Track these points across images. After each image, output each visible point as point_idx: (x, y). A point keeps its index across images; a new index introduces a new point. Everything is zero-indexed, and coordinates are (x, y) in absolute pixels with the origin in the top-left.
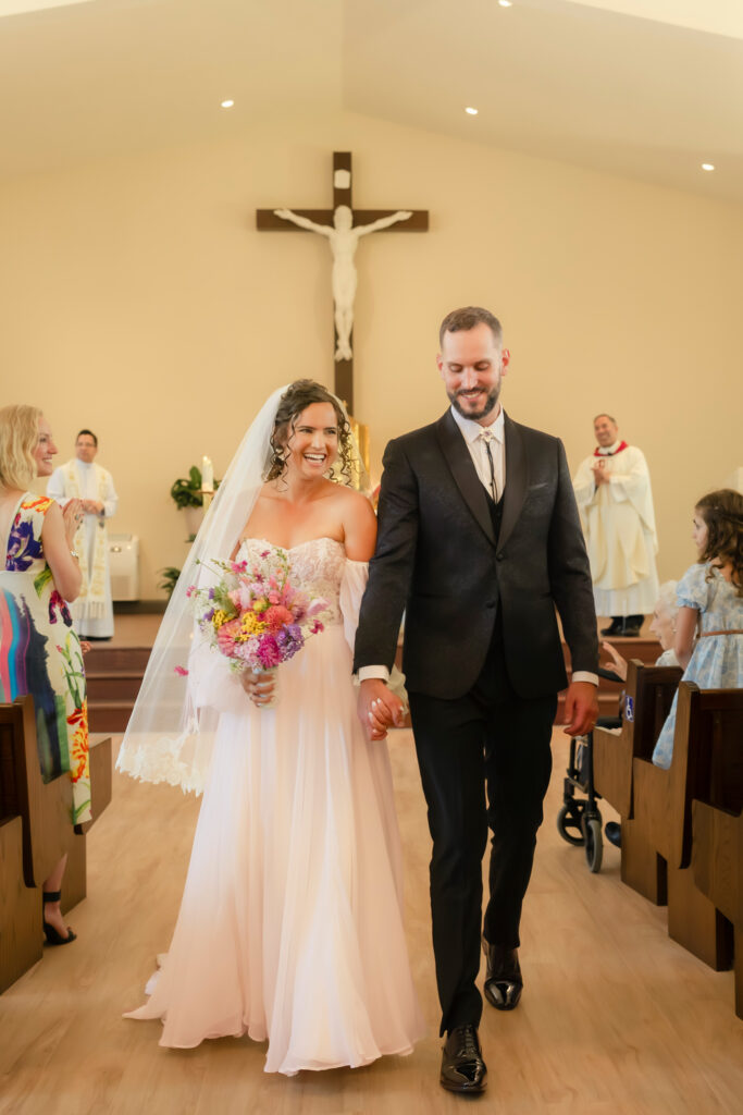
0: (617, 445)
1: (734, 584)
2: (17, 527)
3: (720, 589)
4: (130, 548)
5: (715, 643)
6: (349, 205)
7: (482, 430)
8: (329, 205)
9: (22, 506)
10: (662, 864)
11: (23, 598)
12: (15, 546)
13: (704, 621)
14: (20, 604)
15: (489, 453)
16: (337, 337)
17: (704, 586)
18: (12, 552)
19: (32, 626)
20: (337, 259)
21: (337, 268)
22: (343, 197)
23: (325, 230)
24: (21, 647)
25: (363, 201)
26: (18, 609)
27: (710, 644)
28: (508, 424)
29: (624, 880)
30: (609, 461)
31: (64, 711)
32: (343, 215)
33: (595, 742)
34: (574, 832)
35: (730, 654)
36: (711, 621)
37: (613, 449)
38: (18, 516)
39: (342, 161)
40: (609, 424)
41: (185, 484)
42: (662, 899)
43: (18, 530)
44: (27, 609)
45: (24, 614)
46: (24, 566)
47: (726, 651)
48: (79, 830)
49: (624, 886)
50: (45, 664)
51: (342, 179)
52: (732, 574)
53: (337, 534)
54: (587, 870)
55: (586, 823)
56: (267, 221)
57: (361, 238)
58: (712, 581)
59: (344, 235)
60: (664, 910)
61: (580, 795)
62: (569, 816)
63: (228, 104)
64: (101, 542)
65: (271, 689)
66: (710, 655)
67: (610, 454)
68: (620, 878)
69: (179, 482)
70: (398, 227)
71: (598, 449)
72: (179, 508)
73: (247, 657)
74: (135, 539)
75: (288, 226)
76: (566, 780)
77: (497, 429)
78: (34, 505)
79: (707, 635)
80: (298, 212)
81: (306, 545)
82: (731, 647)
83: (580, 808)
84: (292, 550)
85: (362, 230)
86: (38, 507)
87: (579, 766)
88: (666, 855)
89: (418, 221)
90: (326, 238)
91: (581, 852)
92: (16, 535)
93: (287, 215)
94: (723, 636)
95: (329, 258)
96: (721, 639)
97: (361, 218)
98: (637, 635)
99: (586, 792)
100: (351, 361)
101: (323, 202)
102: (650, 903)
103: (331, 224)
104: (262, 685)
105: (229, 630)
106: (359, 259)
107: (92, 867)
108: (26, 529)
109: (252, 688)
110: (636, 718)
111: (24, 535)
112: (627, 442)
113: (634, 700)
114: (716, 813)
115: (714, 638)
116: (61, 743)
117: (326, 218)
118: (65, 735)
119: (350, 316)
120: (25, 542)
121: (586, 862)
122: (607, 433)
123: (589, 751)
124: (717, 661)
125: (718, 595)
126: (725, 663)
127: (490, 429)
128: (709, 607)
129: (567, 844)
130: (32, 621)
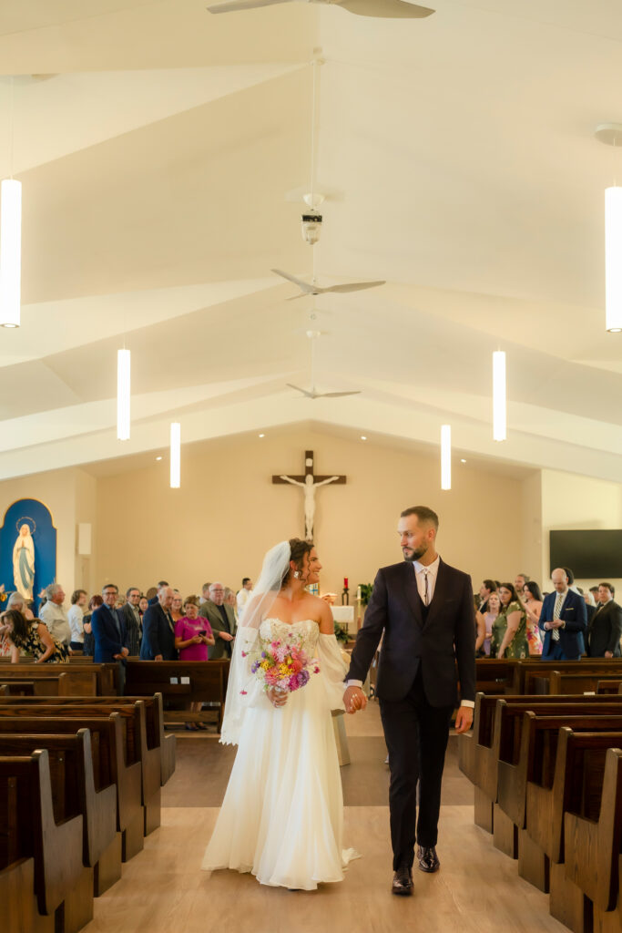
6: (312, 474)
7: (423, 567)
8: (304, 474)
15: (426, 579)
16: (306, 530)
20: (307, 497)
21: (306, 501)
22: (309, 470)
23: (302, 484)
25: (319, 471)
28: (444, 569)
32: (310, 478)
39: (309, 455)
51: (309, 462)
53: (317, 619)
56: (277, 480)
57: (317, 488)
59: (310, 487)
65: (286, 698)
73: (284, 687)
77: (433, 569)
80: (289, 477)
81: (301, 623)
84: (294, 625)
85: (317, 485)
89: (342, 480)
90: (302, 488)
93: (285, 478)
95: (303, 495)
97: (317, 479)
101: (301, 472)
103: (304, 482)
104: (282, 697)
105: (272, 672)
106: (316, 497)
109: (276, 698)
117: (302, 479)
119: (312, 522)
127: (428, 568)
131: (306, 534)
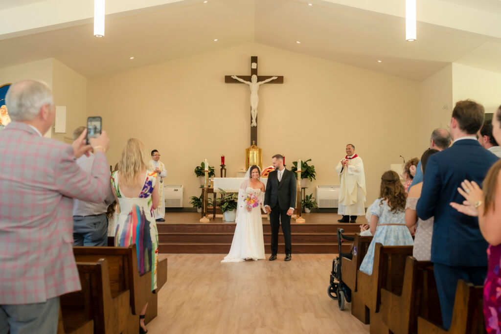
0: (354, 155)
1: (389, 206)
2: (147, 182)
3: (385, 208)
4: (181, 190)
5: (383, 228)
6: (257, 75)
9: (148, 174)
10: (367, 310)
11: (143, 208)
12: (146, 189)
13: (380, 220)
14: (141, 210)
16: (252, 119)
17: (379, 207)
18: (144, 191)
19: (145, 218)
20: (252, 92)
21: (252, 96)
22: (254, 71)
23: (248, 83)
24: (141, 226)
25: (261, 73)
26: (140, 211)
27: (382, 229)
29: (353, 314)
30: (349, 160)
31: (154, 248)
32: (254, 77)
33: (342, 263)
34: (333, 294)
35: (389, 233)
36: (382, 220)
37: (351, 157)
38: (147, 178)
39: (254, 59)
40: (352, 148)
41: (199, 168)
42: (367, 322)
43: (147, 183)
44: (143, 212)
45: (142, 214)
46: (146, 196)
47: (387, 232)
48: (154, 292)
49: (352, 316)
50: (149, 231)
51: (254, 66)
52: (388, 202)
54: (338, 309)
55: (339, 292)
56: (229, 79)
57: (260, 85)
58: (381, 206)
59: (254, 85)
60: (368, 326)
61: (336, 281)
62: (332, 288)
63: (216, 40)
64: (161, 188)
66: (381, 232)
67: (350, 158)
68: (351, 312)
69: (198, 167)
70: (273, 82)
71: (347, 156)
72: (198, 176)
74: (182, 187)
75: (236, 81)
76: (331, 276)
78: (152, 175)
79: (381, 225)
80: (239, 77)
82: (389, 230)
83: (336, 286)
85: (260, 83)
86: (153, 175)
87: (336, 271)
88: (369, 307)
89: (280, 80)
90: (249, 85)
91: (336, 302)
92: (147, 185)
93: (235, 78)
94: (386, 226)
95: (249, 91)
96: (386, 227)
97: (260, 79)
98: (355, 222)
99: (338, 280)
100: (257, 127)
101: (248, 73)
102: (363, 323)
103: (251, 81)
106: (259, 93)
107: (160, 304)
108: (150, 183)
110: (358, 254)
111: (149, 185)
112: (358, 155)
113: (357, 248)
114: (391, 294)
115: (383, 226)
116: (153, 260)
117: (248, 79)
118: (154, 257)
119: (256, 112)
120: (149, 187)
121: (338, 306)
122: (350, 152)
123: (340, 266)
124: (384, 235)
125: (384, 211)
126: (386, 236)
128: (381, 215)
129: (331, 299)
130: (145, 216)
131: (252, 122)
